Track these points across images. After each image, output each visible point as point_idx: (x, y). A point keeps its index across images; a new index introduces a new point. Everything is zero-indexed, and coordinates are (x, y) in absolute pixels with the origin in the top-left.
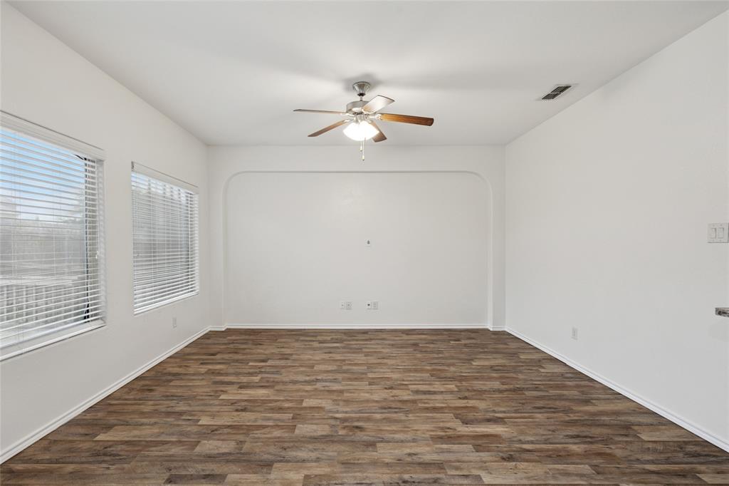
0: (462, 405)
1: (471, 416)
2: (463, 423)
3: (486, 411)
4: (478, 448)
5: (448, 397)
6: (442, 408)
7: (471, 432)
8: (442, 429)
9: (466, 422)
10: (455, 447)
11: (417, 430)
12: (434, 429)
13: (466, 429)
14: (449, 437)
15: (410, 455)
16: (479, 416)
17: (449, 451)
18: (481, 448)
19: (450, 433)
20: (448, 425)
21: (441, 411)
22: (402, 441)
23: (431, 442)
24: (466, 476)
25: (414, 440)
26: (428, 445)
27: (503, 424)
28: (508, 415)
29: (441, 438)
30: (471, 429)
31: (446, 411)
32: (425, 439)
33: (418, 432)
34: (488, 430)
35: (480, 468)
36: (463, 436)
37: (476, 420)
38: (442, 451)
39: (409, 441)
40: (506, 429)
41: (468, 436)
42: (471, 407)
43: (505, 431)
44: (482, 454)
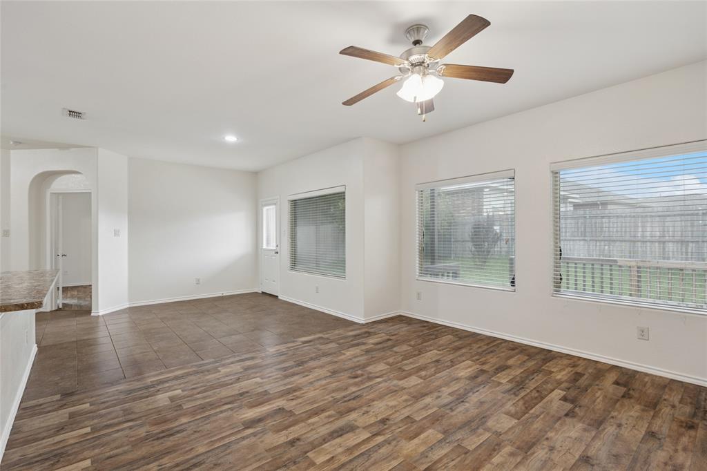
0: (292, 428)
1: (278, 419)
2: (283, 409)
3: (263, 432)
4: (266, 393)
5: (313, 436)
6: (310, 417)
7: (273, 403)
8: (298, 397)
9: (281, 410)
10: (282, 388)
11: (315, 390)
12: (303, 395)
13: (278, 404)
14: (289, 393)
15: (307, 376)
16: (270, 423)
17: (285, 385)
18: (263, 393)
19: (290, 397)
20: (294, 402)
21: (309, 412)
22: (318, 380)
23: (300, 386)
24: (270, 377)
25: (311, 383)
26: (300, 383)
27: (245, 422)
28: (239, 436)
29: (295, 391)
30: (274, 405)
31: (304, 415)
32: (306, 386)
33: (313, 389)
34: (260, 410)
35: (261, 383)
36: (279, 398)
37: (272, 417)
38: (289, 383)
39: (314, 381)
40: (243, 416)
41: (275, 399)
42: (281, 430)
43: (244, 414)
44: (262, 390)
